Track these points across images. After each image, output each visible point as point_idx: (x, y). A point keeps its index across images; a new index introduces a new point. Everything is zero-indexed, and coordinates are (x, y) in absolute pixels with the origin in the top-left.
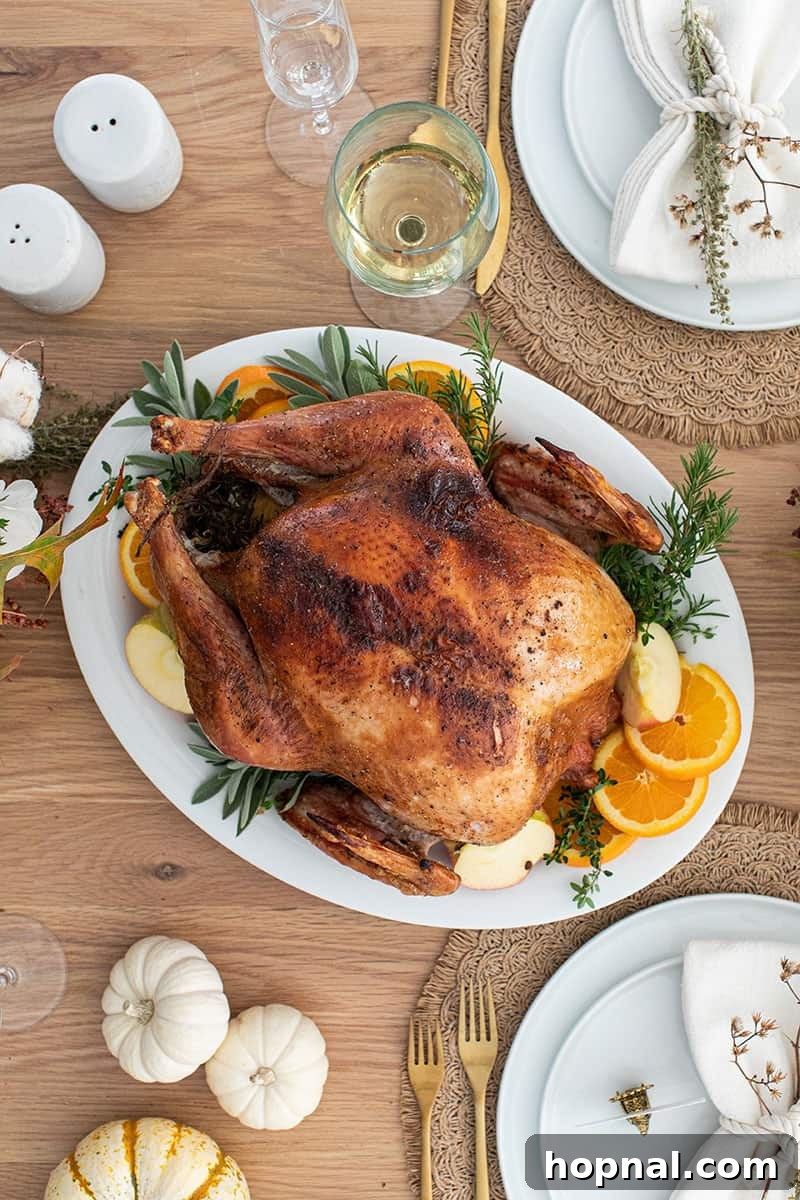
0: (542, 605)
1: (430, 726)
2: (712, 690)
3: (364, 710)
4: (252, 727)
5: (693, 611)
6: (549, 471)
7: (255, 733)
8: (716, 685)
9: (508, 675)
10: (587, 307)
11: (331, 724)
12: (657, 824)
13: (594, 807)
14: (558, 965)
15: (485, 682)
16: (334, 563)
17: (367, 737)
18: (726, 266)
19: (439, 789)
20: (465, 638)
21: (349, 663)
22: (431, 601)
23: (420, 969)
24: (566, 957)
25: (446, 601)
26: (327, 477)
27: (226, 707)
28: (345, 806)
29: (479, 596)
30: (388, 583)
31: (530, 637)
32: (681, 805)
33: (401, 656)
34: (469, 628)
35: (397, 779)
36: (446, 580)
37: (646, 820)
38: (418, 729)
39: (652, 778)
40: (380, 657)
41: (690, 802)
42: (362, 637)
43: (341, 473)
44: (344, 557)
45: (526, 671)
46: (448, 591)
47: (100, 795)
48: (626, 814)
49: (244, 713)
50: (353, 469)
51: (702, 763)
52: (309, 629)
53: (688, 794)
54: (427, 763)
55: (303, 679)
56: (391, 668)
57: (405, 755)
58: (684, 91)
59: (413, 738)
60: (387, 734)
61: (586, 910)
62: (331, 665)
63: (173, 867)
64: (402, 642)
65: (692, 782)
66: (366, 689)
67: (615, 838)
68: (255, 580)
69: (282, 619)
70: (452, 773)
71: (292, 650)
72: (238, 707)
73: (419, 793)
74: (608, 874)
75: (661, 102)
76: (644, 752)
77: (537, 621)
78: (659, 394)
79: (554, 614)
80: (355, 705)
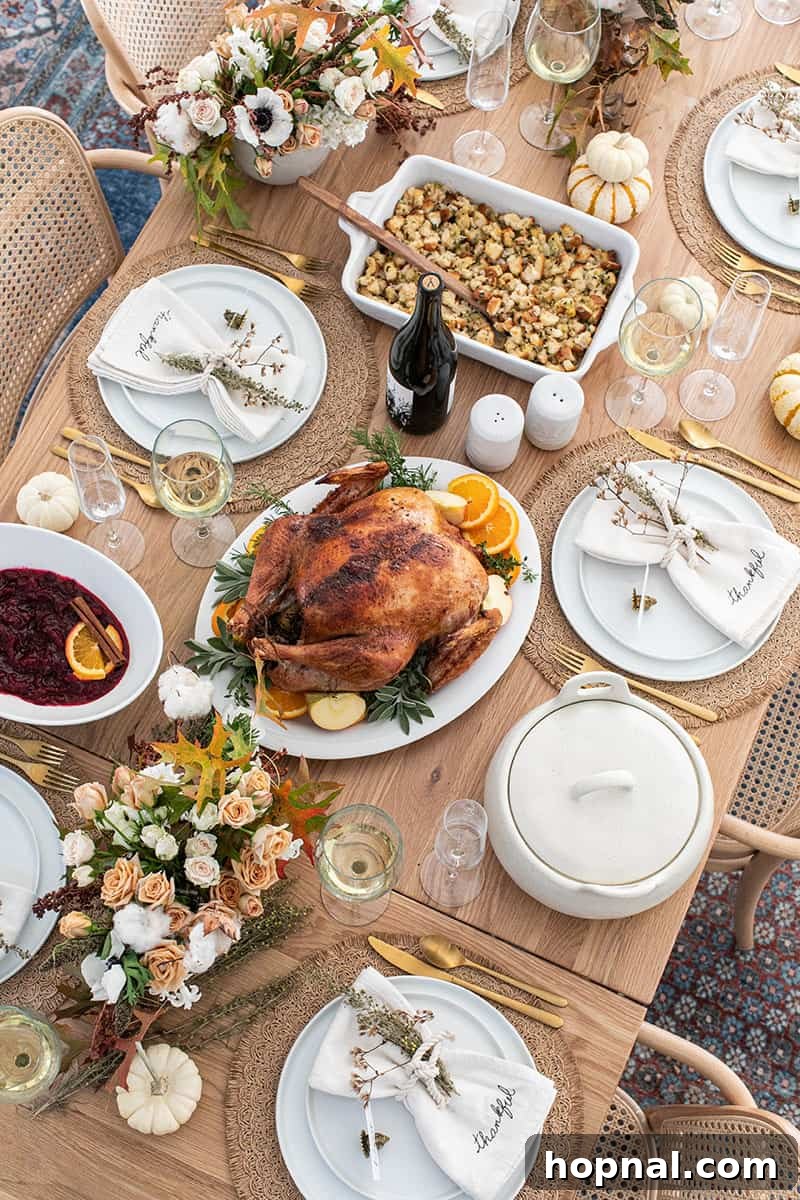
0: (391, 503)
1: (421, 567)
2: (463, 483)
3: (401, 591)
4: (386, 648)
5: (422, 476)
6: (330, 503)
7: (389, 649)
8: (461, 481)
9: (414, 529)
10: (262, 469)
11: (400, 612)
12: (512, 528)
13: (494, 556)
14: (562, 614)
15: (413, 538)
16: (329, 573)
17: (413, 598)
18: (282, 397)
19: (451, 582)
20: (390, 536)
21: (377, 585)
22: (367, 542)
23: (537, 677)
24: (560, 608)
25: (369, 536)
26: (289, 575)
27: (371, 655)
28: (441, 658)
29: (374, 523)
30: (351, 554)
31: (403, 514)
32: (508, 514)
33: (385, 564)
34: (385, 533)
35: (438, 598)
36: (360, 532)
37: (507, 533)
38: (420, 572)
39: (490, 524)
40: (381, 572)
41: (508, 510)
42: (370, 576)
43: (290, 567)
44: (330, 568)
45: (416, 522)
46: (366, 533)
47: (383, 791)
48: (502, 541)
49: (378, 648)
50: (291, 559)
51: (493, 497)
52: (354, 595)
53: (504, 509)
54: (436, 579)
55: (376, 612)
56: (389, 570)
57: (428, 586)
58: (198, 375)
59: (423, 576)
60: (416, 587)
61: (539, 578)
62: (375, 594)
63: (435, 771)
64: (379, 560)
65: (500, 506)
66: (392, 585)
67: (511, 553)
68: (320, 612)
69: (345, 606)
70: (445, 571)
71: (360, 608)
72: (374, 650)
73: (448, 593)
74: (526, 559)
75: (196, 388)
76: (477, 522)
77: (395, 508)
78: (319, 459)
79: (396, 502)
80: (397, 594)
